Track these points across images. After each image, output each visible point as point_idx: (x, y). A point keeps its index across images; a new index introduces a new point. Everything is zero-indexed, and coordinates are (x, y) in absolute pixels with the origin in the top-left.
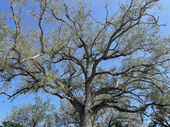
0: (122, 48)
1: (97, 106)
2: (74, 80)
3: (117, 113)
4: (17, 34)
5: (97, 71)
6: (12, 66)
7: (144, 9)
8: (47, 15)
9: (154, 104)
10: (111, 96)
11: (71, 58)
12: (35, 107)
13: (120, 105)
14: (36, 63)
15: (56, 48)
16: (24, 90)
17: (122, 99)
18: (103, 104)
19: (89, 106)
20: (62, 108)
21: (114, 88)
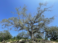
0: (38, 21)
1: (34, 32)
2: (29, 27)
3: (38, 34)
4: (19, 20)
5: (33, 25)
6: (18, 25)
7: (41, 14)
8: (24, 16)
9: (45, 31)
10: (37, 30)
11: (28, 23)
12: (22, 33)
13: (38, 32)
14: (22, 25)
15: (26, 22)
16: (20, 30)
17: (39, 31)
18: (35, 32)
19: (32, 32)
20: (27, 33)
21: (37, 29)
